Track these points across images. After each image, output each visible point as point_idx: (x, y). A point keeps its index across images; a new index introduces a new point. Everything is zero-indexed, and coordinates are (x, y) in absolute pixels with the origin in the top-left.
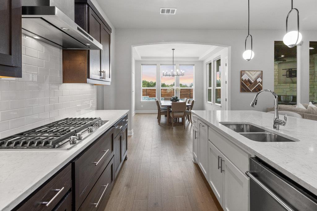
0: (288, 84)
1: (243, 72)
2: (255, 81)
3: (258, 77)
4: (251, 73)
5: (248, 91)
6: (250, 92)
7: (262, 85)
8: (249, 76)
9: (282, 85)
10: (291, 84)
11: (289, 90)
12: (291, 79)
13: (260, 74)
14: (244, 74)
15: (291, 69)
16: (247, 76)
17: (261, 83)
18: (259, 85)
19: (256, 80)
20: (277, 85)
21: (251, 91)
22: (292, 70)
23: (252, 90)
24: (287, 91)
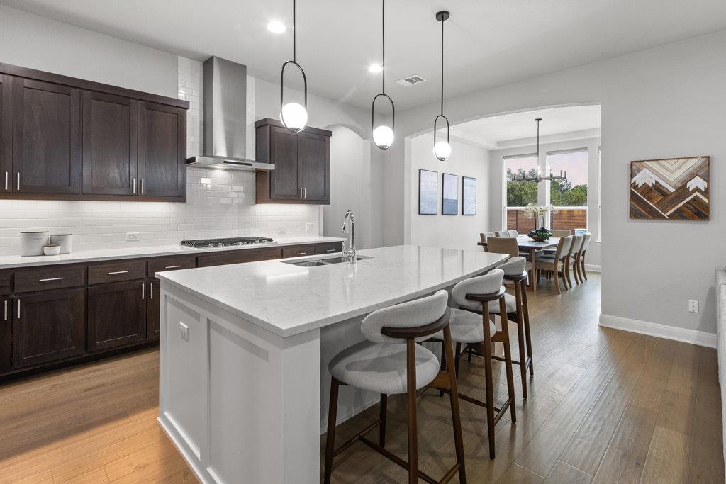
1: (636, 164)
2: (680, 188)
3: (692, 176)
4: (663, 167)
5: (656, 216)
6: (664, 218)
7: (708, 198)
8: (657, 174)
13: (701, 167)
14: (639, 171)
16: (652, 175)
17: (706, 192)
18: (695, 199)
19: (685, 185)
21: (666, 215)
23: (668, 213)
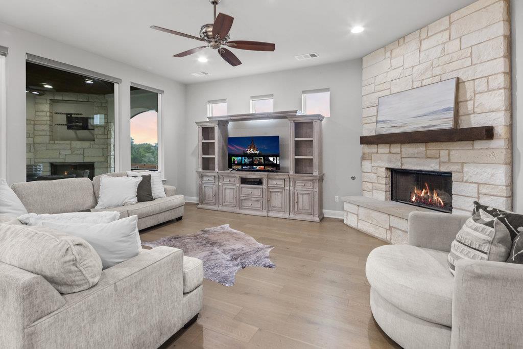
0: (68, 142)
9: (56, 142)
10: (72, 142)
11: (69, 152)
12: (76, 133)
15: (71, 114)
20: (48, 142)
22: (73, 116)
24: (66, 155)
